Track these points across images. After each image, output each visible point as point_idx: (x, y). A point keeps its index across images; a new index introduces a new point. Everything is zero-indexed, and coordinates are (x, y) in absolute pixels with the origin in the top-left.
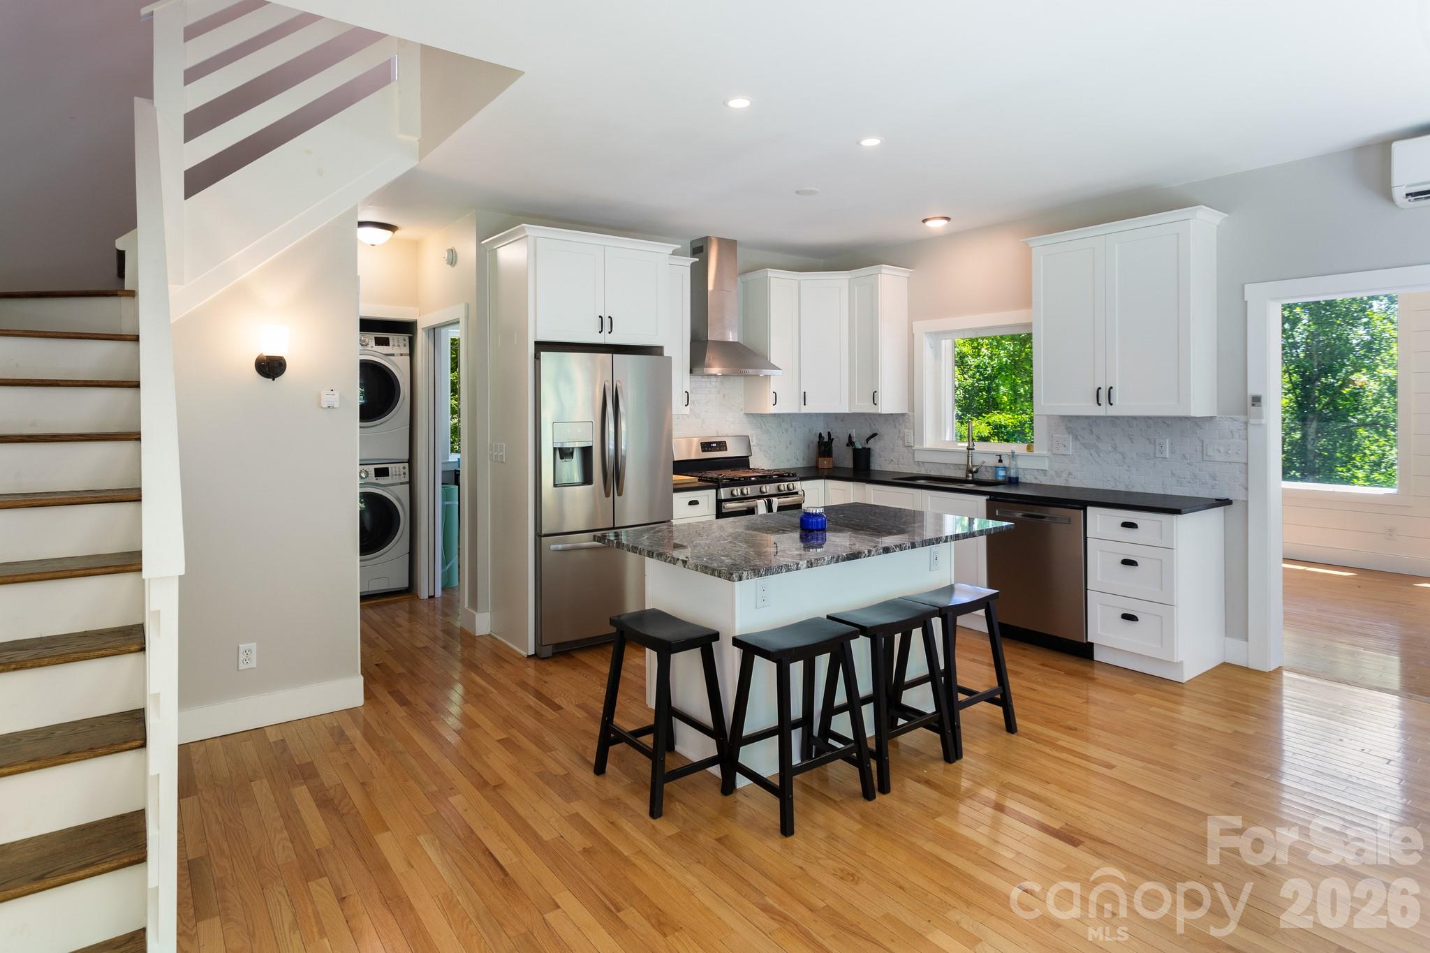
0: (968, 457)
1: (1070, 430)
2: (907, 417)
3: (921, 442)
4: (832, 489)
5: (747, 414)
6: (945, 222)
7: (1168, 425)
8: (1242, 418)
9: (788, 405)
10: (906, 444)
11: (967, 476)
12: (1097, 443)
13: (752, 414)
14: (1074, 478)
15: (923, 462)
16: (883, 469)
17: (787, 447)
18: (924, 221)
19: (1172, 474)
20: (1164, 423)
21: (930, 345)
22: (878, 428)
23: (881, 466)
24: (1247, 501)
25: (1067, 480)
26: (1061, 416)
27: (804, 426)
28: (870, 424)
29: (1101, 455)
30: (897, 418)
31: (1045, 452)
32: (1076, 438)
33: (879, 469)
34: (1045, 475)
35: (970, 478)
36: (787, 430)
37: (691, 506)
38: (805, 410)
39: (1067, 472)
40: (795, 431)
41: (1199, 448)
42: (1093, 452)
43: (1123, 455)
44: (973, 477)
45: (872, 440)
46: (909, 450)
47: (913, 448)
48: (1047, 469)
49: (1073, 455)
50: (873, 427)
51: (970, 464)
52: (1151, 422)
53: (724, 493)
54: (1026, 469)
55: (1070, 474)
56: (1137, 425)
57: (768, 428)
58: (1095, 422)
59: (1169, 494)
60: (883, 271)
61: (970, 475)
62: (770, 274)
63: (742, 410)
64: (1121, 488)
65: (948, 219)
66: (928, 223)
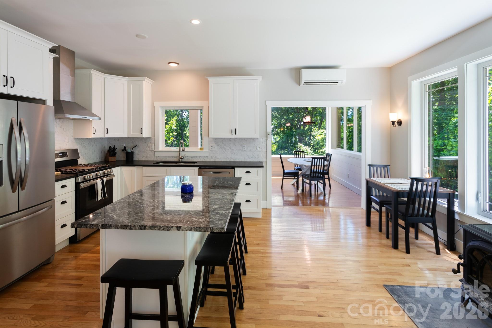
0: (180, 153)
1: (216, 143)
2: (151, 139)
3: (158, 148)
4: (124, 170)
5: (75, 138)
6: (177, 65)
7: (246, 140)
8: (265, 138)
9: (100, 134)
10: (151, 149)
11: (179, 160)
12: (225, 147)
13: (77, 138)
14: (217, 158)
15: (158, 156)
16: (139, 160)
17: (93, 153)
18: (169, 63)
19: (247, 155)
20: (245, 140)
21: (161, 111)
22: (136, 143)
23: (138, 159)
24: (267, 162)
25: (215, 159)
26: (213, 138)
27: (100, 143)
28: (133, 142)
29: (226, 150)
30: (146, 139)
31: (207, 150)
32: (218, 145)
33: (137, 160)
34: (207, 158)
35: (180, 161)
36: (93, 145)
37: (62, 188)
38: (107, 136)
39: (215, 157)
40: (96, 145)
41: (254, 147)
42: (223, 149)
43: (233, 150)
44: (181, 160)
45: (134, 148)
46: (152, 152)
47: (154, 151)
48: (208, 156)
49: (217, 151)
50: (135, 143)
51: (180, 156)
52: (241, 140)
53: (80, 179)
54: (201, 156)
55: (216, 157)
56: (237, 141)
57: (85, 144)
58: (224, 140)
59: (246, 161)
60: (145, 80)
61: (180, 160)
62: (92, 72)
63: (72, 136)
64: (232, 160)
65: (178, 64)
66: (170, 64)
